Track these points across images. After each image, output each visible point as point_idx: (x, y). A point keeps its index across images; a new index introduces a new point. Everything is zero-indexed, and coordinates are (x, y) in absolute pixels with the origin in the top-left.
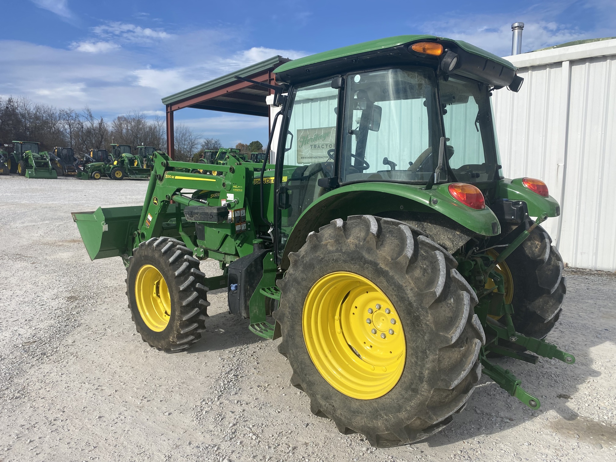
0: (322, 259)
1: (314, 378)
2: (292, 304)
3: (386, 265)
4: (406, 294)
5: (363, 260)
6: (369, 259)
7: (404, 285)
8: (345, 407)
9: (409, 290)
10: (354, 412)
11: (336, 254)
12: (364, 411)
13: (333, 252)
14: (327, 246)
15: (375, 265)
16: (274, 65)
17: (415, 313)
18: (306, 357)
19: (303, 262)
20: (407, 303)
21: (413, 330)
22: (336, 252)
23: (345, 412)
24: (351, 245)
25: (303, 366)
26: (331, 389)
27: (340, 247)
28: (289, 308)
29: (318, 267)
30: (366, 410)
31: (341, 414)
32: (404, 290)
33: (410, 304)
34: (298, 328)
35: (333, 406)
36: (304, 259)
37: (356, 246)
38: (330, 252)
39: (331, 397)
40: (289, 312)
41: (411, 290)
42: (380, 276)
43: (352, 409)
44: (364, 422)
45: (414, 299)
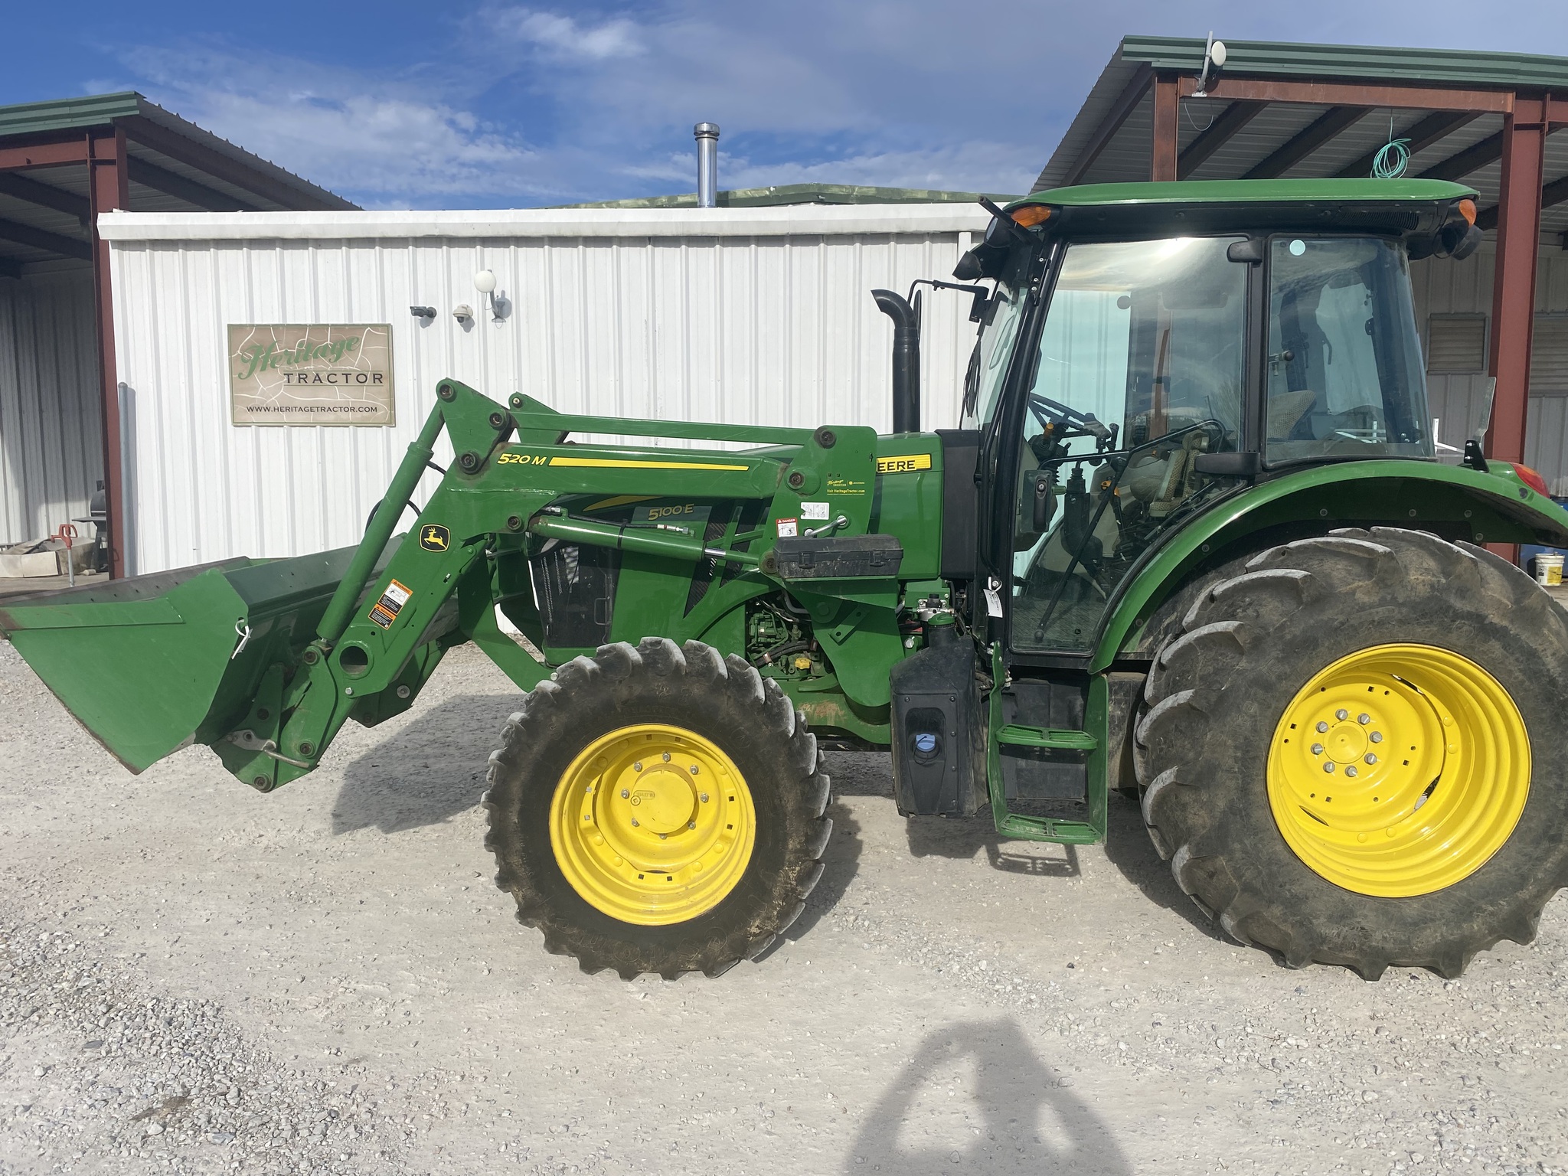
0: (1343, 624)
1: (1304, 886)
2: (1246, 738)
3: (1503, 615)
4: (1544, 664)
5: (1451, 614)
6: (1465, 609)
7: (1540, 648)
8: (1391, 920)
9: (1549, 655)
10: (1415, 924)
11: (1380, 609)
12: (1438, 914)
13: (1372, 606)
14: (1354, 595)
15: (1478, 619)
16: (113, 118)
17: (1561, 695)
18: (1279, 847)
19: (1282, 637)
20: (1545, 680)
21: (1553, 729)
22: (1380, 605)
23: (1394, 930)
24: (1420, 587)
25: (1275, 868)
26: (1347, 897)
27: (1389, 594)
28: (1236, 748)
29: (1326, 645)
30: (1441, 910)
31: (1385, 938)
32: (1540, 658)
33: (1552, 681)
34: (1258, 788)
35: (1362, 928)
36: (1287, 631)
37: (1432, 586)
38: (1362, 608)
39: (1352, 911)
40: (1235, 758)
41: (1554, 654)
42: (1490, 640)
43: (1410, 920)
44: (1442, 935)
45: (1559, 670)
